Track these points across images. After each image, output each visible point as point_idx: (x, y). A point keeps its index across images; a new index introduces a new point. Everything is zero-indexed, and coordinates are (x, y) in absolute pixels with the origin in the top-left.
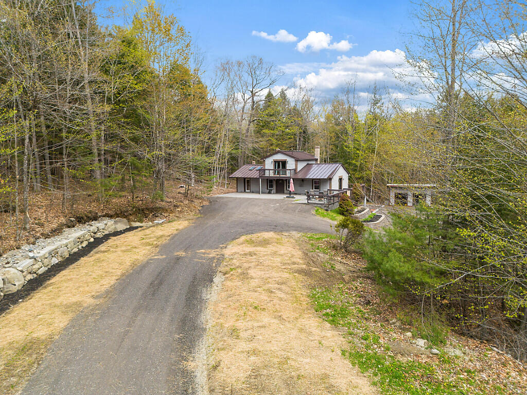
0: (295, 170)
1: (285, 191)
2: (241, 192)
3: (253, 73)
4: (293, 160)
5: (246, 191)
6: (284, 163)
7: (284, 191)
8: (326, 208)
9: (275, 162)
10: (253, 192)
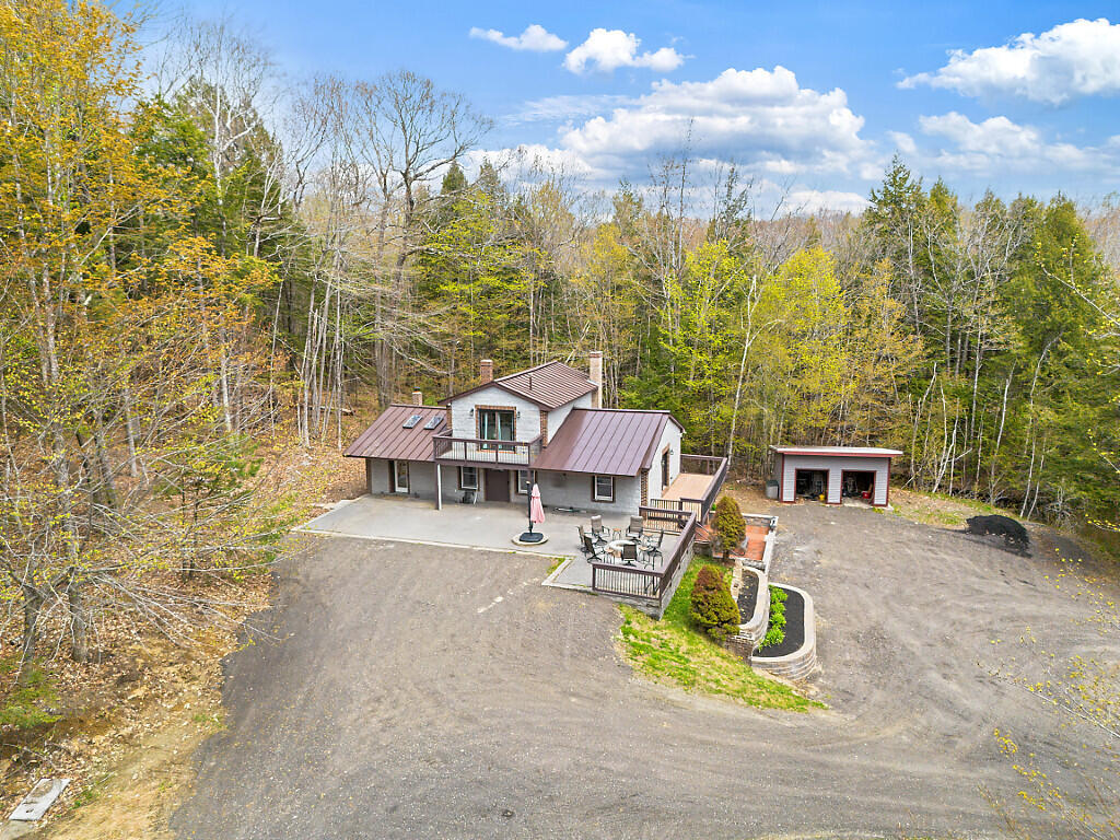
0: (541, 440)
1: (513, 498)
2: (382, 495)
3: (408, 123)
4: (535, 409)
5: (398, 489)
6: (508, 417)
7: (509, 496)
8: (651, 611)
9: (482, 411)
10: (417, 496)
